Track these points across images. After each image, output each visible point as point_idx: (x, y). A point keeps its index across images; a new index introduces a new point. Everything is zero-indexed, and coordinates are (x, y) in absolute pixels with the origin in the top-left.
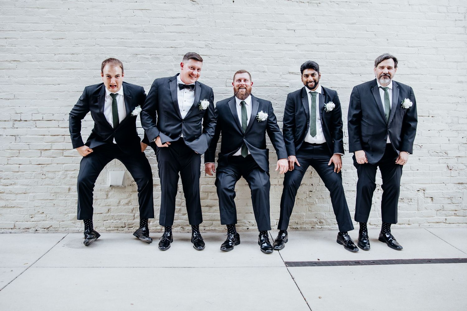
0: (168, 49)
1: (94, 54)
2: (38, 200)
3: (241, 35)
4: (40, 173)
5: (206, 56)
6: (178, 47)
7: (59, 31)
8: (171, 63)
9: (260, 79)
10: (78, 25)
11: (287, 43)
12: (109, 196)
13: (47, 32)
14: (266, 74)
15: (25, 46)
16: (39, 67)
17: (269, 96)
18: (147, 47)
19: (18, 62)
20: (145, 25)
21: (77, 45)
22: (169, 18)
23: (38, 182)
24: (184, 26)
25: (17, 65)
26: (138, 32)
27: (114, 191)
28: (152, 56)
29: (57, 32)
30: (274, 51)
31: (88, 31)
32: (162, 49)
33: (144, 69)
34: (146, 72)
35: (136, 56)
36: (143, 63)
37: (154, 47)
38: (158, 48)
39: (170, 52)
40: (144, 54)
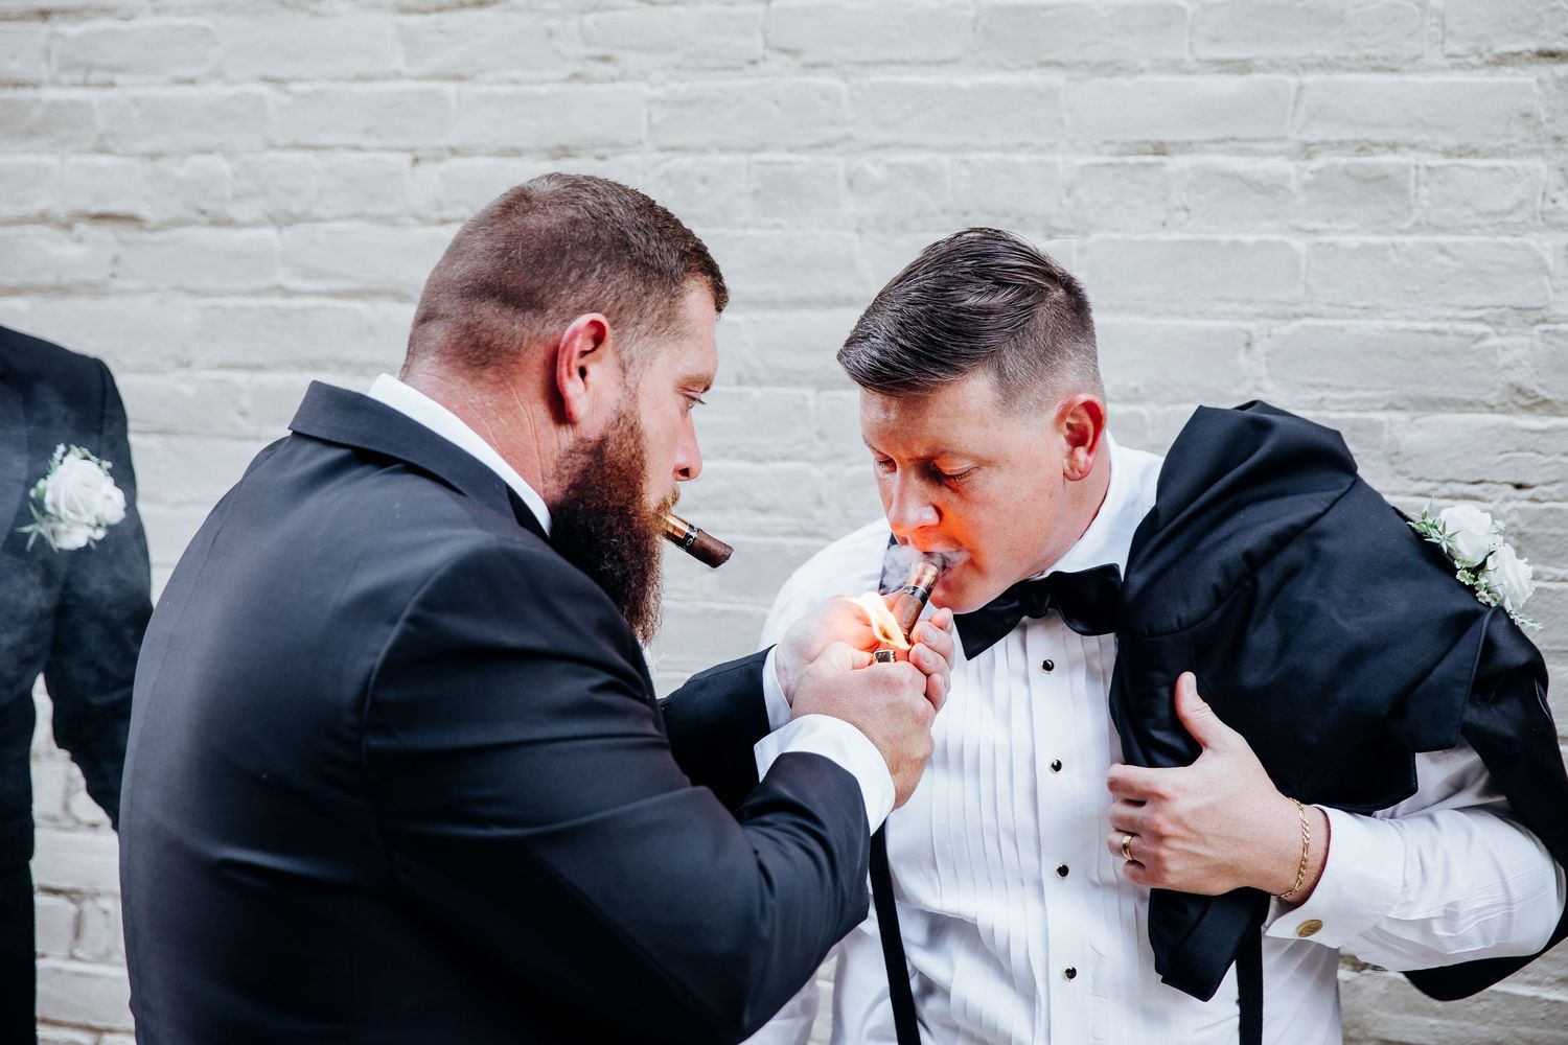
0: (1505, 77)
1: (751, 151)
8: (1530, 239)
15: (182, 81)
16: (282, 277)
18: (1274, 66)
19: (128, 233)
21: (605, 59)
25: (116, 260)
28: (1319, 162)
32: (1438, 78)
33: (1229, 301)
34: (1249, 333)
35: (1147, 166)
36: (1225, 238)
37: (1347, 59)
38: (1393, 70)
39: (1527, 116)
40: (1234, 139)
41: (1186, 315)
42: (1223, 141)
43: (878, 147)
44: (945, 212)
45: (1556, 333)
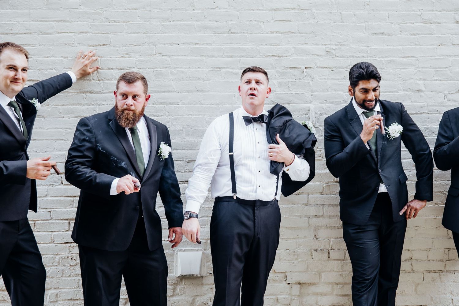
0: (268, 59)
2: (63, 300)
3: (382, 34)
4: (68, 257)
5: (326, 69)
6: (284, 55)
7: (99, 33)
9: (412, 102)
10: (128, 23)
11: (455, 44)
12: (177, 291)
13: (80, 35)
14: (422, 94)
15: (46, 57)
17: (427, 129)
18: (236, 57)
20: (231, 22)
21: (127, 54)
22: (269, 10)
23: (63, 271)
24: (292, 23)
26: (221, 33)
27: (184, 283)
29: (97, 35)
30: (435, 58)
31: (144, 33)
32: (259, 59)
33: (231, 90)
34: (234, 94)
35: (218, 71)
36: (230, 81)
37: (246, 56)
38: (253, 58)
39: (271, 64)
40: (230, 67)
41: (225, 92)
42: (229, 67)
43: (175, 68)
44: (187, 78)
45: (277, 93)
